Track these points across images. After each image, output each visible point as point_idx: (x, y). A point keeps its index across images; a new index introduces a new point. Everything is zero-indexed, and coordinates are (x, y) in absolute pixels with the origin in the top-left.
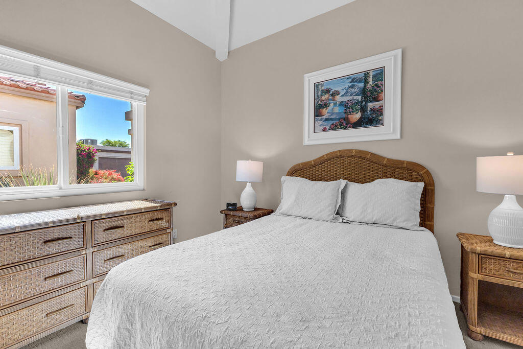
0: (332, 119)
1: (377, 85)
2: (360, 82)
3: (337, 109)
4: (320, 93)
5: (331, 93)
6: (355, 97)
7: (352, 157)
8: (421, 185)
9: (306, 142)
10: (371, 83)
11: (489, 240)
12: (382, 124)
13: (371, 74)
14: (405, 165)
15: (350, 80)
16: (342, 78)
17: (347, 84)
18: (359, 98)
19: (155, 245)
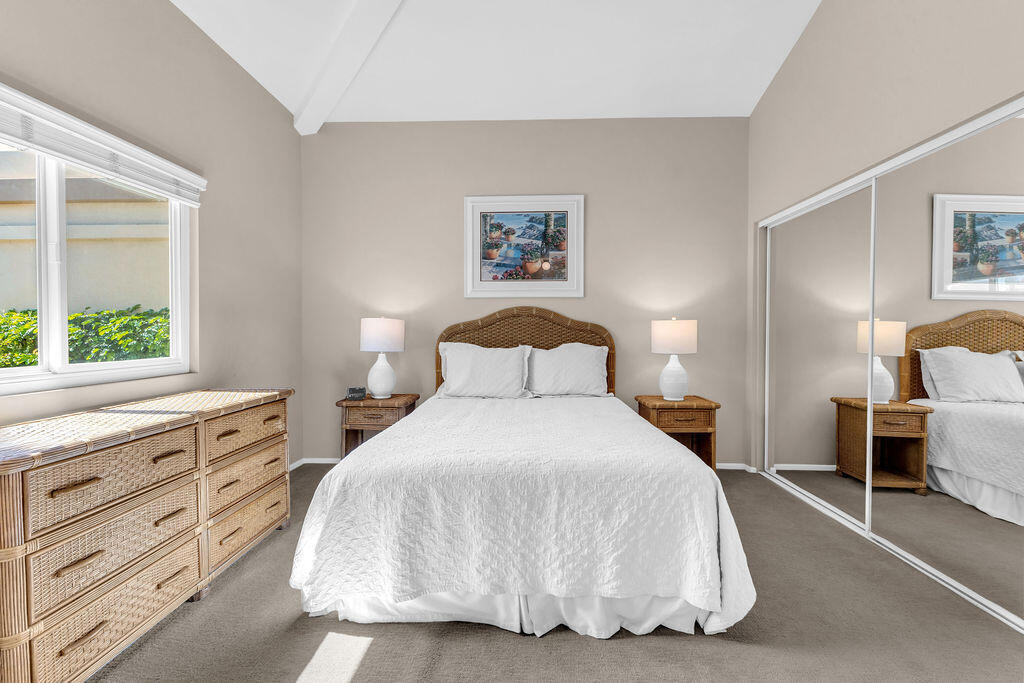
0: (504, 265)
1: (559, 231)
2: (540, 223)
3: (512, 253)
4: (488, 228)
5: (504, 230)
6: (534, 242)
7: (532, 316)
8: (606, 349)
9: (469, 292)
10: (552, 227)
11: (661, 398)
12: (565, 279)
13: (553, 216)
14: (589, 328)
15: (528, 219)
16: (519, 214)
17: (525, 223)
18: (539, 243)
19: (272, 462)
